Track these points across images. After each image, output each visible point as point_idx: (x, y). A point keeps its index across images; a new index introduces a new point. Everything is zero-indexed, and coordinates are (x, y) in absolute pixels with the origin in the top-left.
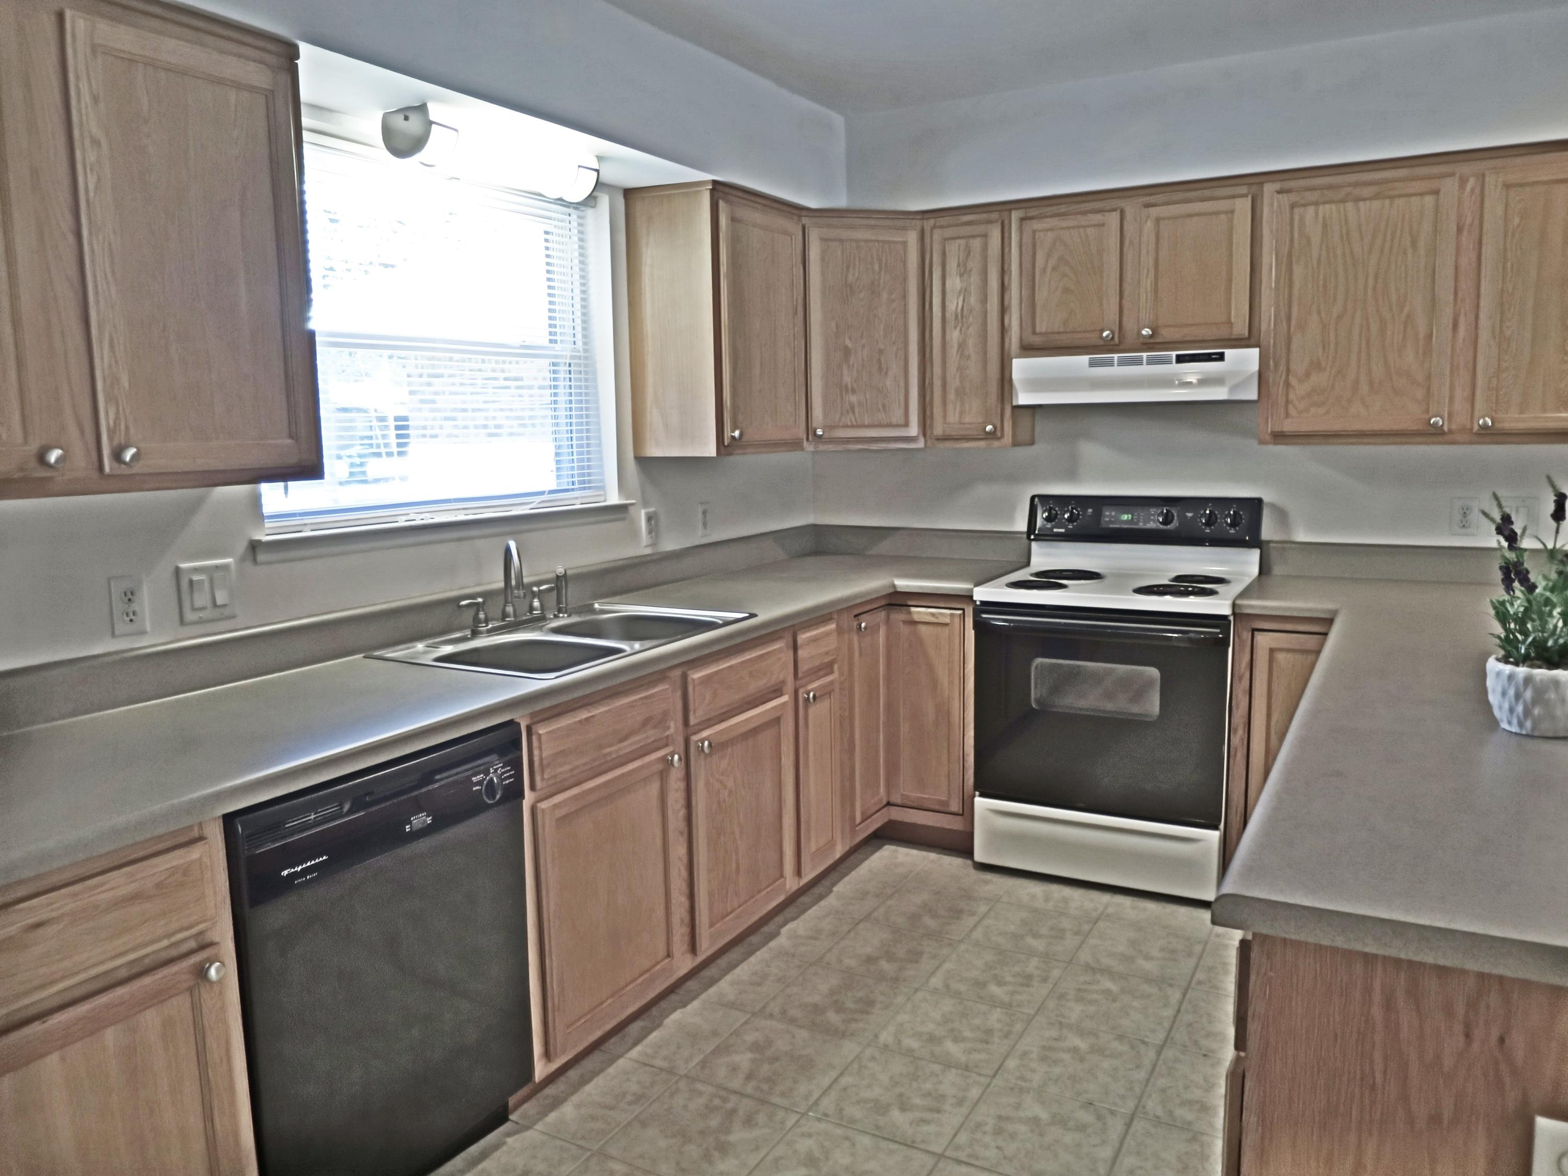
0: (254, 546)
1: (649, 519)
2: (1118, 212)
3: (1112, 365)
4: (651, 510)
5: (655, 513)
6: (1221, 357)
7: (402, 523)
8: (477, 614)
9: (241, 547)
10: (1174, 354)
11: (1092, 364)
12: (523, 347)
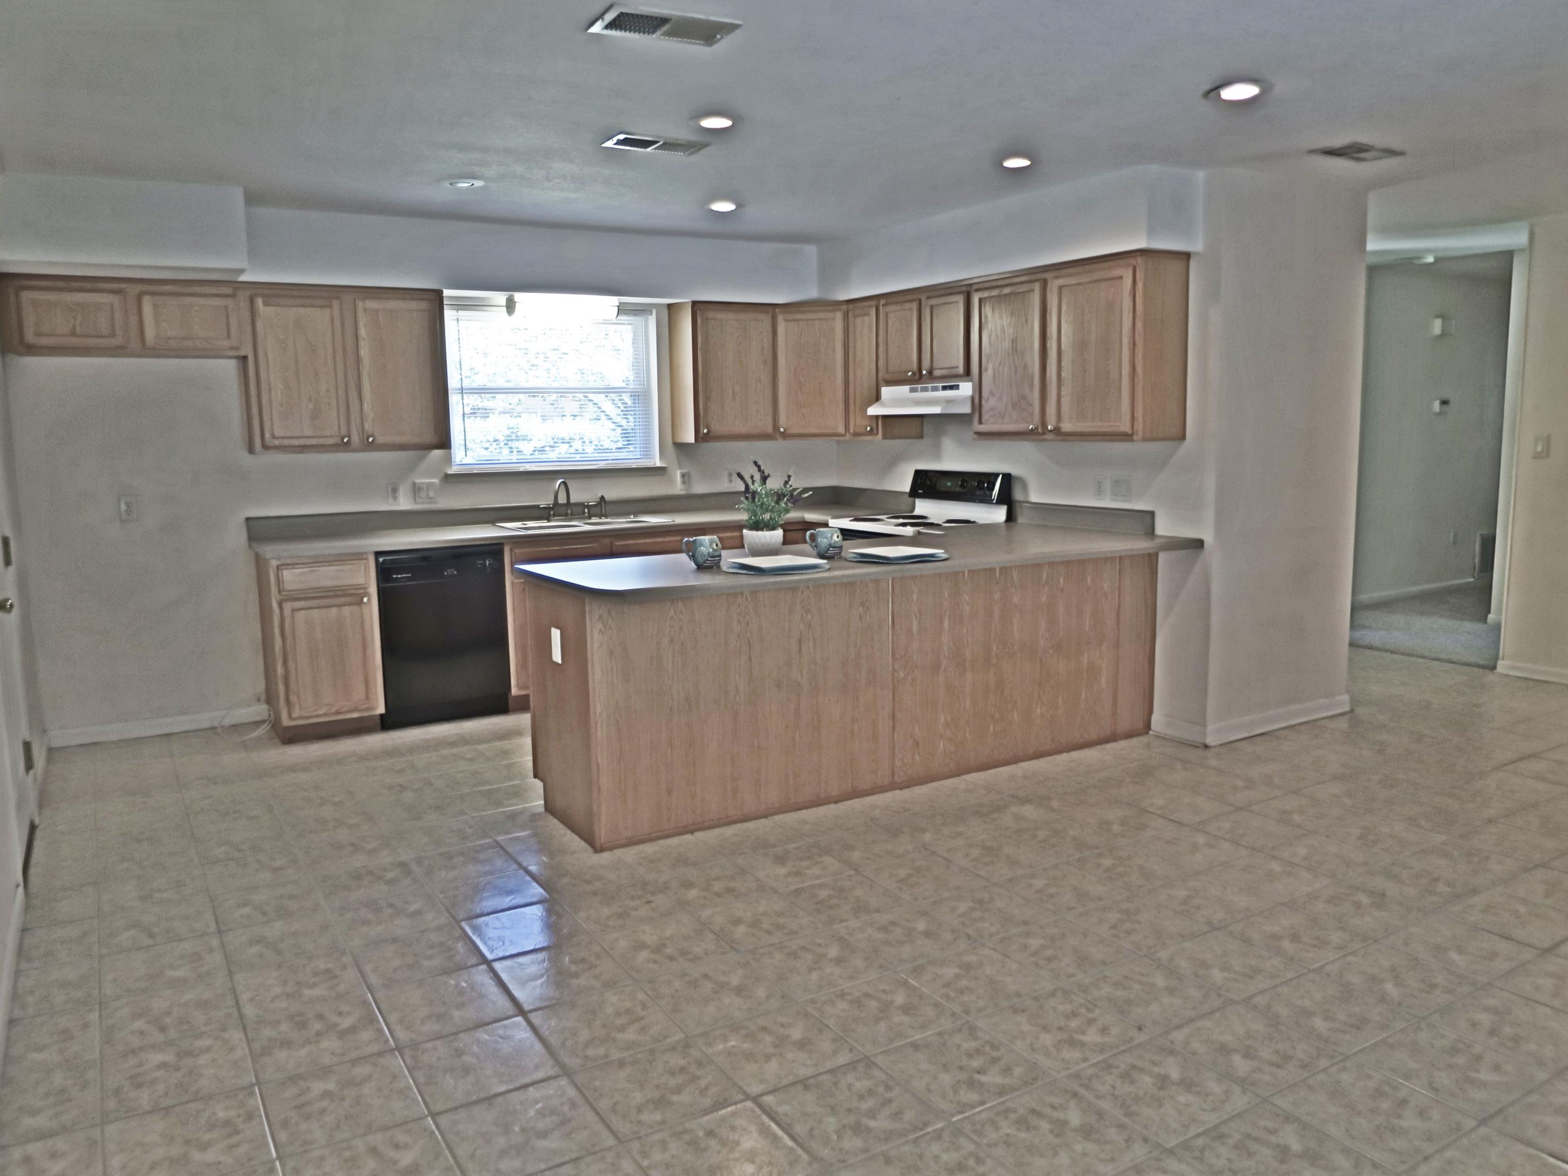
0: (447, 476)
1: (683, 476)
2: (918, 301)
3: (928, 391)
4: (685, 471)
5: (688, 473)
6: (957, 387)
7: (521, 469)
8: (550, 512)
9: (442, 475)
10: (941, 385)
11: (912, 390)
12: (605, 389)
